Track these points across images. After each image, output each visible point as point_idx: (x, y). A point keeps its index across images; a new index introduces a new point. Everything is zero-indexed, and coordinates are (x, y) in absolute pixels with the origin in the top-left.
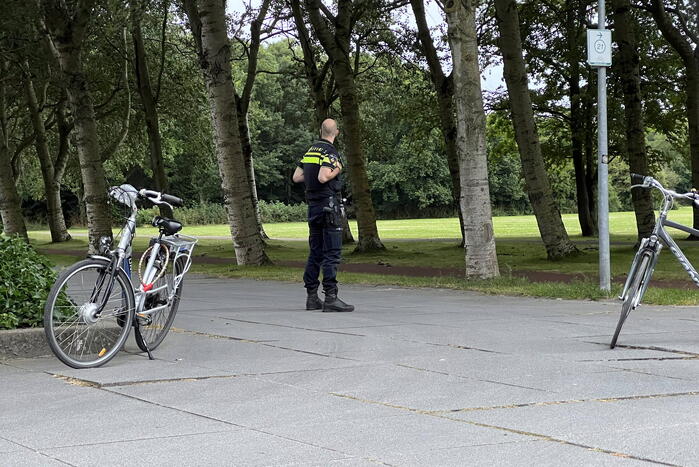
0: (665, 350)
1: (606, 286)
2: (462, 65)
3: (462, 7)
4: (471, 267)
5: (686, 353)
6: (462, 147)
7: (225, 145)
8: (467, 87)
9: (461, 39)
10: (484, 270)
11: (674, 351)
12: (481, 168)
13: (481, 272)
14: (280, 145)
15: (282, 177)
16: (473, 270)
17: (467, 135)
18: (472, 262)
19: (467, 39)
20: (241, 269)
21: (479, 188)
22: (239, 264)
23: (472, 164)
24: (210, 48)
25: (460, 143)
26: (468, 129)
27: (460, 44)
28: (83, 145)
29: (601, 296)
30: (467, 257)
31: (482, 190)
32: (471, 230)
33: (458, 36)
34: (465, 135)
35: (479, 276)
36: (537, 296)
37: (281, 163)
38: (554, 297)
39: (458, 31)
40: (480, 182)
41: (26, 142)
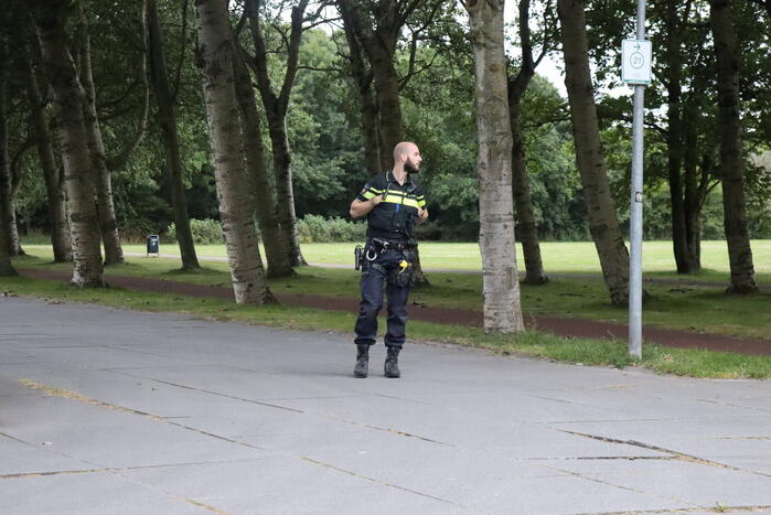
0: (644, 446)
1: (636, 349)
2: (485, 77)
3: (488, 7)
4: (490, 318)
5: (667, 451)
6: (483, 175)
7: (223, 160)
8: (491, 102)
9: (484, 45)
10: (505, 323)
11: (655, 448)
12: (505, 200)
13: (501, 325)
14: (342, 151)
15: (343, 189)
16: (491, 322)
17: (489, 160)
18: (491, 313)
19: (493, 45)
20: (241, 308)
21: (501, 225)
22: (238, 301)
23: (493, 195)
24: (207, 43)
25: (481, 170)
26: (490, 154)
27: (484, 50)
28: (68, 152)
29: (629, 362)
30: (485, 307)
31: (505, 227)
32: (490, 274)
33: (482, 41)
34: (486, 161)
35: (498, 329)
36: (555, 359)
37: (343, 172)
38: (574, 361)
39: (481, 35)
40: (503, 217)
41: (30, 142)
